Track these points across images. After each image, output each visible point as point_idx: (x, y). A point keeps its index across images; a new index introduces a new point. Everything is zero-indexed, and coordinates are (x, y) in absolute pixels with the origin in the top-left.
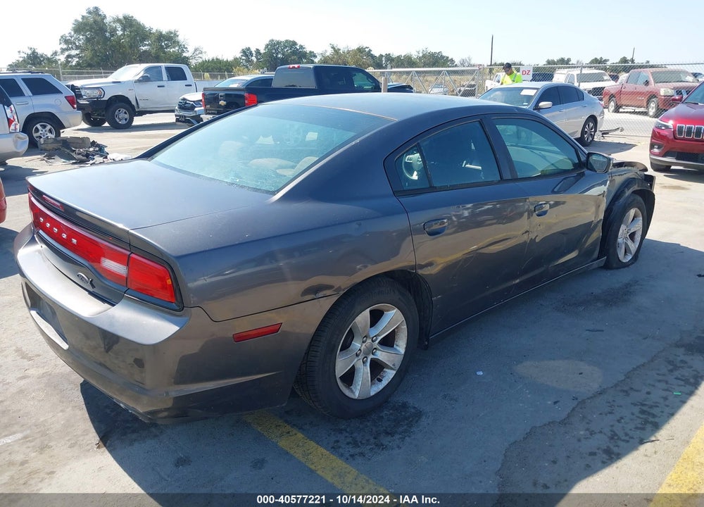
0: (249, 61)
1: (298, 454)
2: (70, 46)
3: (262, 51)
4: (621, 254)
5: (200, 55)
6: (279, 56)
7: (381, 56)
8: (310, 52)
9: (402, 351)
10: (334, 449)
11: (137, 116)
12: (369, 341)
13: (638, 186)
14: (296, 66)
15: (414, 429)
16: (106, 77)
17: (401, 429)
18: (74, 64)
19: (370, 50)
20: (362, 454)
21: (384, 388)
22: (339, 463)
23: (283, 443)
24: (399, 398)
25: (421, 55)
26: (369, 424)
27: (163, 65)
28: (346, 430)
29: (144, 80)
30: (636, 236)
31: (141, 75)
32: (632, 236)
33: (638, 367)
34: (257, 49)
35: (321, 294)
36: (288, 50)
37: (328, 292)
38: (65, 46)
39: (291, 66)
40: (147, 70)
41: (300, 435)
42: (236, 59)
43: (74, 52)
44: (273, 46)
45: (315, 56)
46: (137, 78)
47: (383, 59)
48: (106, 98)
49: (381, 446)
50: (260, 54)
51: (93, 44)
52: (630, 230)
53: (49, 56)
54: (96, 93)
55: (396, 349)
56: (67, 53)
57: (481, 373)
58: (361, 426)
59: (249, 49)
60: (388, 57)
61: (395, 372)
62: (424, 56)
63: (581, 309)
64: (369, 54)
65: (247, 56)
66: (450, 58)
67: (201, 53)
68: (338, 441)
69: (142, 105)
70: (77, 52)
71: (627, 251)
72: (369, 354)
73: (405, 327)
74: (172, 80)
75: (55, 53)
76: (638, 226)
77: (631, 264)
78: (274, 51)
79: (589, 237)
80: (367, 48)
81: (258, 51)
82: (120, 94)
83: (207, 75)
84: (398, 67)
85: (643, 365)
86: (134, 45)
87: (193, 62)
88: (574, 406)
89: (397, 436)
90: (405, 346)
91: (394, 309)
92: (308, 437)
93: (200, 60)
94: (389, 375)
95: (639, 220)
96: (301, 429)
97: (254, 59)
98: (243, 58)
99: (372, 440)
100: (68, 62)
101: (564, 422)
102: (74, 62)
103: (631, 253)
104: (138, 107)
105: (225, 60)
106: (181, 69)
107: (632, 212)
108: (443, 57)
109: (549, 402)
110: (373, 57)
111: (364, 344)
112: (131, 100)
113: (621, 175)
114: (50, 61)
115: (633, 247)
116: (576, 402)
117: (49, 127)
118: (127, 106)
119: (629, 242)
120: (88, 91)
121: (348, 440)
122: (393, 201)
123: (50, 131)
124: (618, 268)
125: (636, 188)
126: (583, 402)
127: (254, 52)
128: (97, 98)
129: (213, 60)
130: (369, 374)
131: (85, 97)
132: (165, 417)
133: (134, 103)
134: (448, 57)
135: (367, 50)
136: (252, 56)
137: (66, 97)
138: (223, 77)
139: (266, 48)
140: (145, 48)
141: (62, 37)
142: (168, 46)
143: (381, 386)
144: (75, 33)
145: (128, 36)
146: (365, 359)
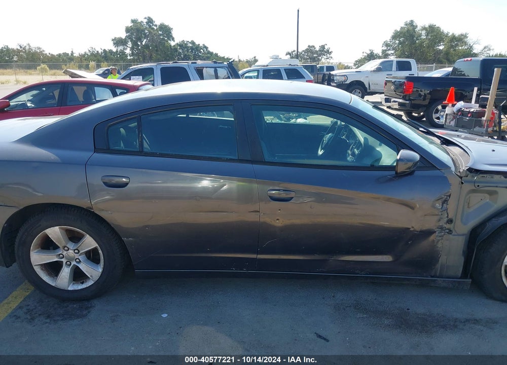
2: (389, 48)
11: (367, 95)
12: (72, 252)
21: (82, 289)
29: (378, 70)
38: (386, 48)
48: (348, 82)
54: (343, 79)
61: (93, 282)
67: (490, 50)
69: (373, 88)
72: (72, 260)
82: (358, 79)
91: (86, 235)
94: (90, 282)
104: (370, 89)
112: (365, 84)
118: (362, 88)
120: (338, 78)
131: (335, 81)
133: (367, 86)
140: (441, 48)
141: (384, 42)
142: (457, 45)
143: (80, 287)
144: (393, 39)
145: (429, 39)
146: (68, 263)
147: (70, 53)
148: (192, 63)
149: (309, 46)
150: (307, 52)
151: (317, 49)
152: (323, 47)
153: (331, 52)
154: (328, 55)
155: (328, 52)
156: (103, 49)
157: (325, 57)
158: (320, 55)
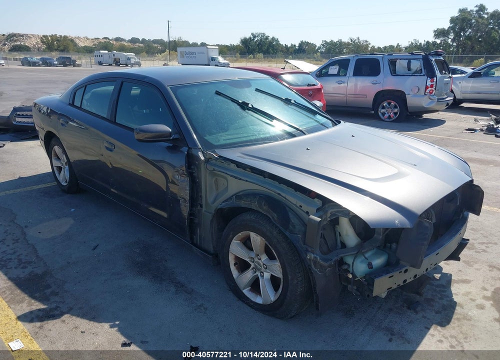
147: (395, 45)
148: (388, 55)
156: (426, 41)
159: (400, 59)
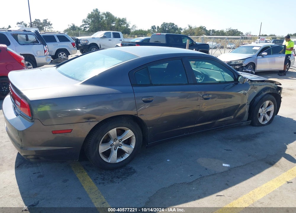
0: (154, 31)
1: (81, 180)
2: (86, 23)
3: (160, 27)
4: (261, 120)
5: (135, 28)
6: (167, 29)
7: (210, 30)
8: (180, 28)
9: (133, 147)
10: (95, 180)
12: (118, 141)
13: (271, 91)
14: (159, 34)
15: (129, 177)
16: (90, 36)
17: (124, 177)
18: (87, 30)
19: (205, 28)
20: (103, 183)
21: (123, 160)
22: (93, 185)
23: (78, 175)
24: (130, 165)
25: (228, 30)
26: (113, 173)
27: (112, 32)
28: (103, 174)
29: (104, 37)
30: (271, 113)
31: (103, 35)
32: (268, 113)
33: (238, 167)
34: (158, 26)
35: (91, 120)
36: (170, 27)
37: (94, 120)
38: (84, 24)
39: (157, 34)
40: (105, 34)
41: (86, 173)
42: (149, 30)
43: (87, 26)
44: (165, 25)
45: (182, 30)
46: (101, 36)
47: (211, 32)
48: (89, 44)
49: (112, 181)
50: (159, 28)
51: (94, 23)
52: (267, 110)
53: (79, 27)
54: (85, 42)
55: (131, 146)
56: (84, 26)
57: (169, 160)
58: (110, 173)
59: (154, 26)
60: (213, 31)
61: (129, 155)
62: (229, 31)
63: (229, 141)
64: (205, 29)
65: (153, 29)
66: (241, 32)
67: (135, 27)
68: (98, 177)
69: (102, 47)
70: (88, 26)
71: (264, 119)
72: (117, 146)
73: (135, 137)
74: (115, 38)
75: (81, 26)
76: (272, 108)
77: (266, 125)
78: (165, 27)
79: (238, 111)
80: (204, 27)
81: (158, 27)
82: (95, 42)
83: (136, 36)
84: (217, 35)
85: (240, 166)
86: (109, 24)
87: (132, 31)
88: (198, 178)
89: (121, 179)
90: (134, 145)
91: (129, 130)
92: (88, 175)
93: (135, 30)
94: (127, 156)
95: (272, 106)
96: (88, 171)
97: (156, 30)
98: (152, 30)
99: (111, 179)
100: (84, 30)
101: (189, 184)
102: (87, 29)
103: (267, 121)
104: (100, 47)
105: (144, 30)
106: (119, 34)
107: (267, 102)
108: (238, 31)
109: (189, 175)
110: (206, 30)
111: (115, 142)
112: (98, 45)
113: (261, 86)
114: (79, 29)
115: (268, 118)
116: (200, 177)
117: (64, 54)
118: (96, 47)
119: (267, 116)
120: (82, 41)
121: (102, 178)
122: (130, 88)
123: (65, 56)
124: (258, 126)
125: (269, 92)
126: (204, 177)
127: (156, 27)
128: (86, 44)
129: (139, 30)
130: (117, 154)
131: (81, 43)
132: (32, 158)
134: (240, 32)
135: (204, 28)
136: (156, 29)
137: (72, 43)
138: (134, 37)
139: (161, 26)
140: (113, 25)
141: (83, 20)
142: (122, 24)
143: (122, 160)
144: (88, 18)
145: (107, 20)
146: (115, 148)
148: (8, 31)
149: (36, 20)
150: (35, 23)
151: (42, 21)
152: (45, 20)
153: (51, 24)
154: (50, 26)
155: (49, 24)
157: (48, 27)
158: (44, 26)
159: (20, 34)
